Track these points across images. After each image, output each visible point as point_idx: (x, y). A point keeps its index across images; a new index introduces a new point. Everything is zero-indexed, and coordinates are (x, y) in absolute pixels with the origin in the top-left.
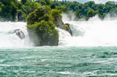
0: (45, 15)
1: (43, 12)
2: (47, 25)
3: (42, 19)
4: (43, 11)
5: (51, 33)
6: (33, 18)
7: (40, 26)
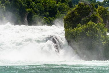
0: (91, 15)
1: (88, 10)
2: (97, 29)
3: (88, 21)
4: (88, 8)
5: (104, 41)
6: (74, 19)
7: (86, 30)
